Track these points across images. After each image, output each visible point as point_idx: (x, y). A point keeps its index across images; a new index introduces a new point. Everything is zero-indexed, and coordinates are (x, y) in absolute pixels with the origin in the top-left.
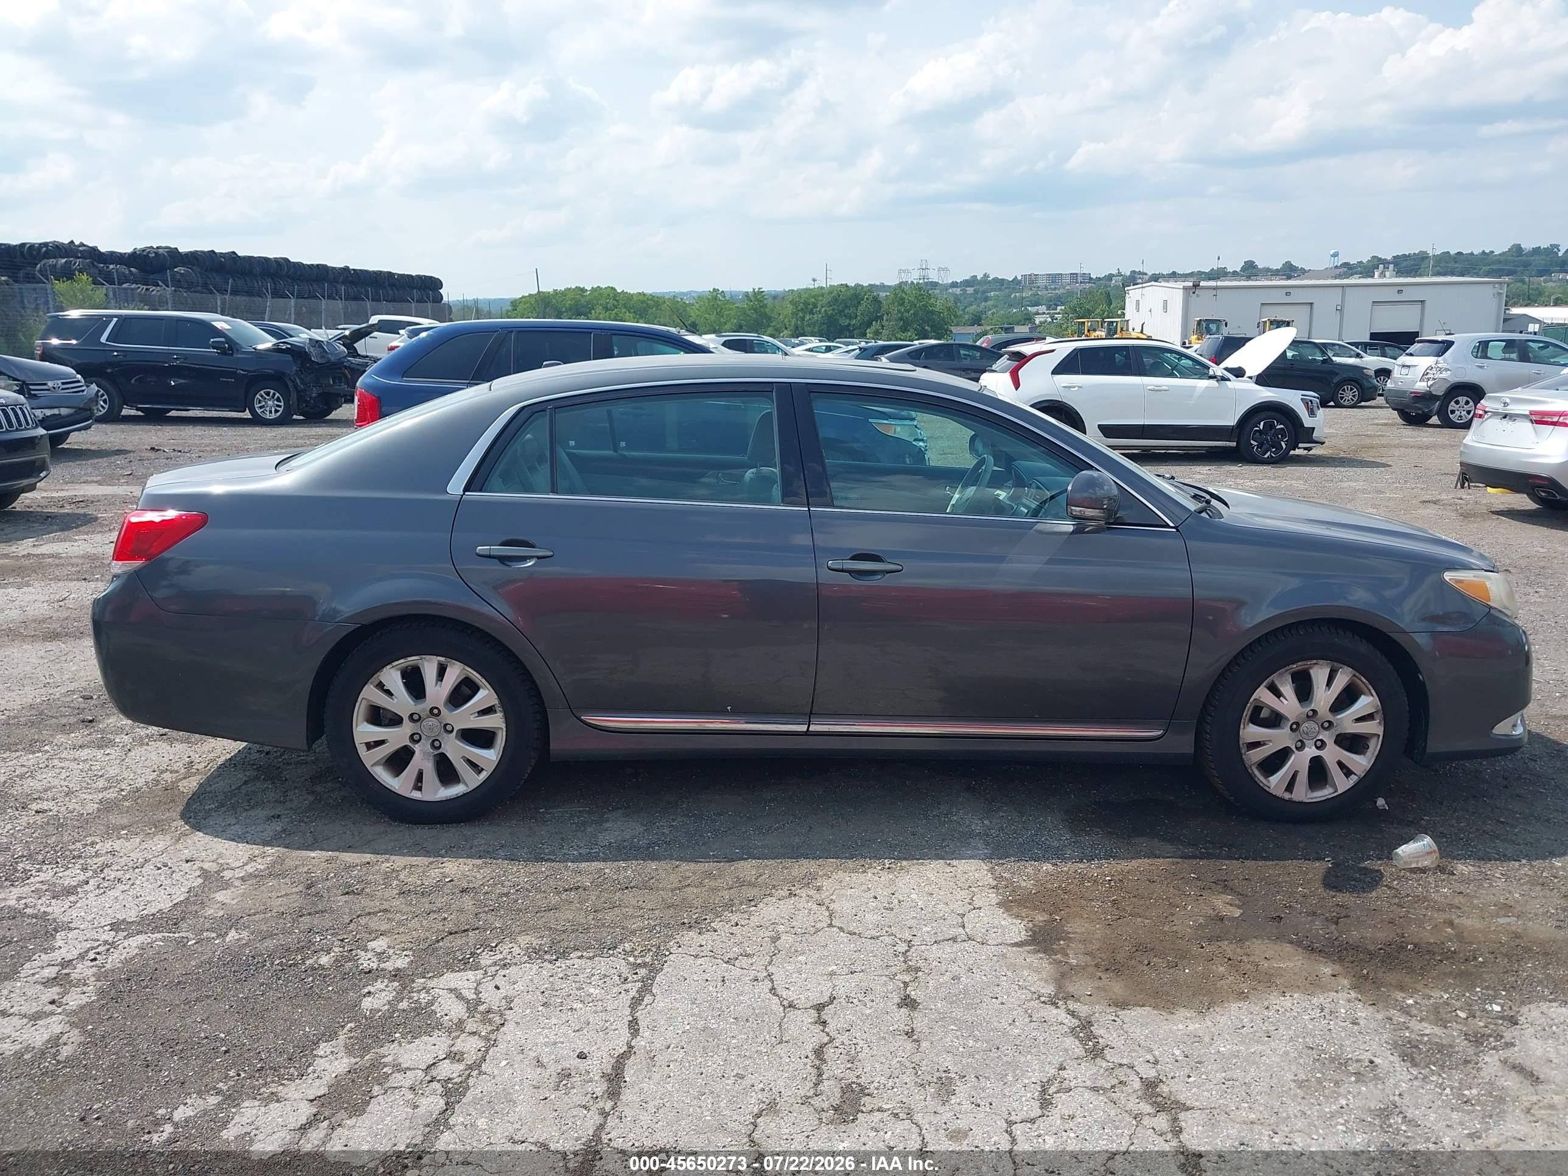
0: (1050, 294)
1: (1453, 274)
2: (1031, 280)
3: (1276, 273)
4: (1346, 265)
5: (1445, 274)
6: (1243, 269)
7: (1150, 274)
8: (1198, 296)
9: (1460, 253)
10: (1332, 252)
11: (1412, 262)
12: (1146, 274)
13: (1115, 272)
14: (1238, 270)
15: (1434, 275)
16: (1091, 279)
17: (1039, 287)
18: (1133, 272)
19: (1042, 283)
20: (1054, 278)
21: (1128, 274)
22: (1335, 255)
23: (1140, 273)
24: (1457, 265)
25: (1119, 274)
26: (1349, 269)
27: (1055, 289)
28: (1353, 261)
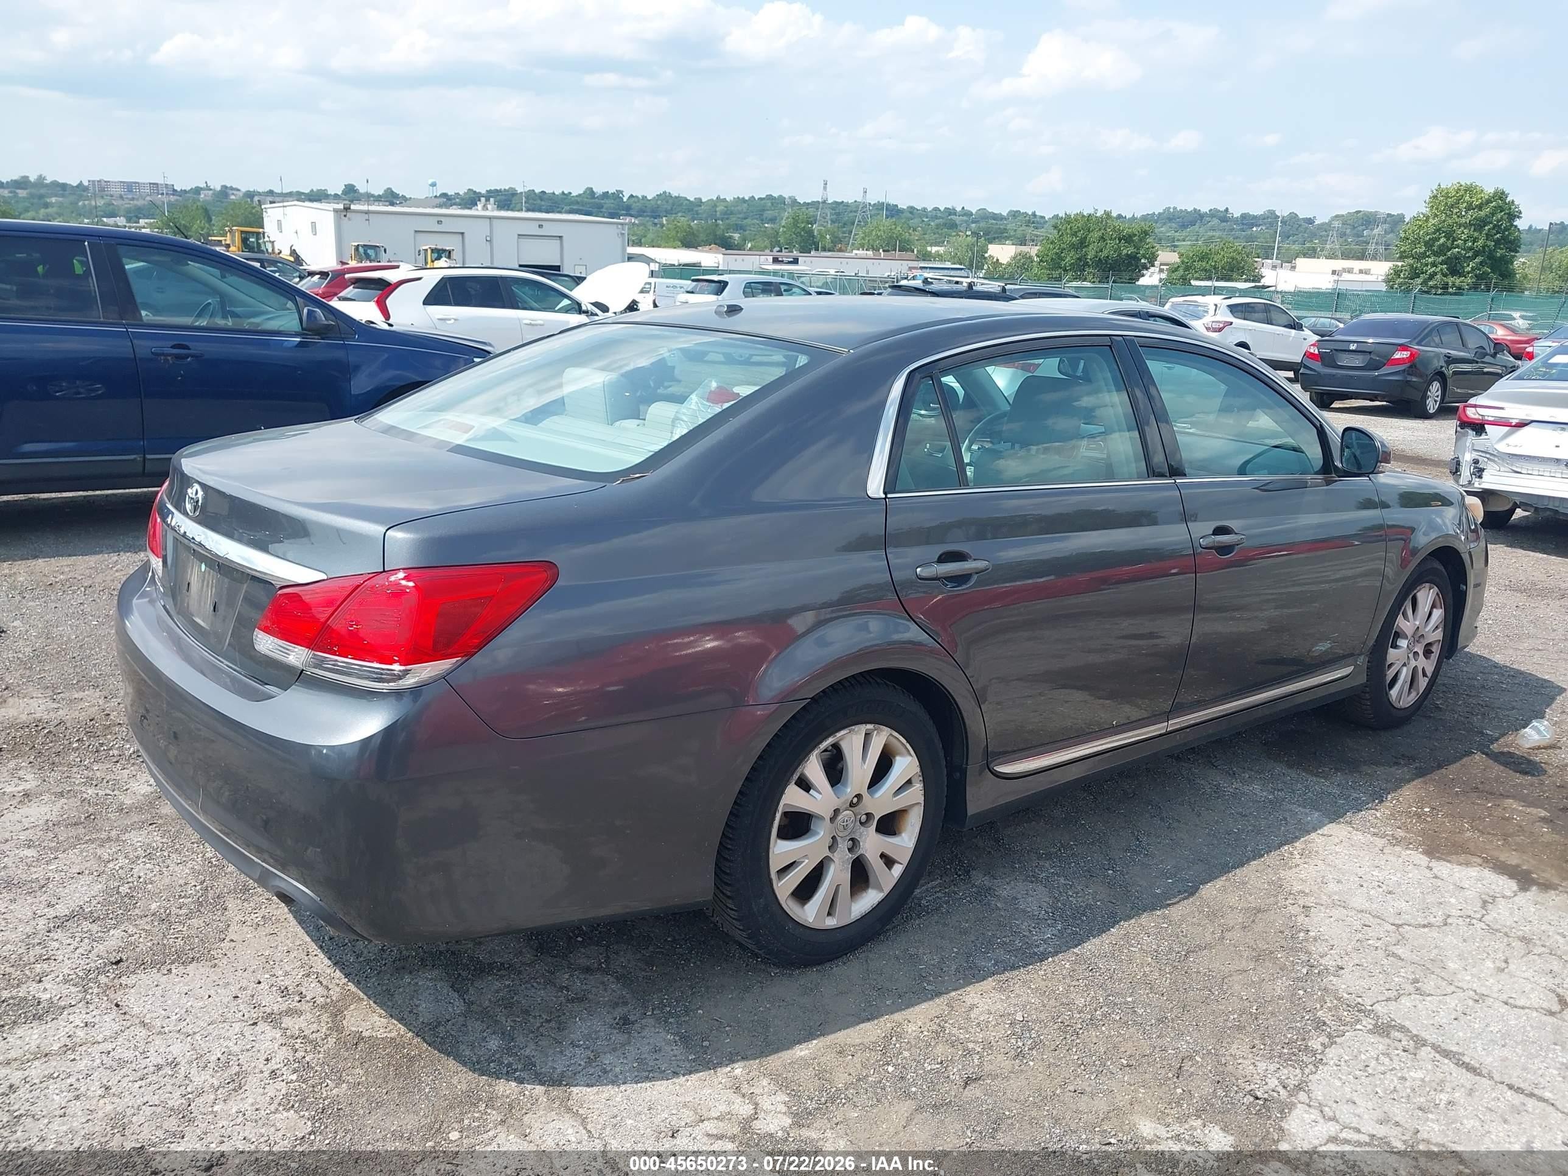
0: (126, 204)
1: (540, 211)
2: (101, 187)
3: (378, 199)
4: (444, 195)
5: (533, 210)
6: (345, 192)
7: (244, 190)
8: (349, 219)
9: (543, 192)
10: (430, 181)
11: (503, 197)
12: (238, 190)
13: (203, 185)
14: (340, 193)
15: (528, 210)
16: (174, 190)
17: (112, 196)
18: (224, 187)
19: (116, 191)
20: (130, 186)
21: (218, 188)
22: (434, 185)
23: (232, 188)
24: (543, 203)
25: (208, 188)
26: (447, 200)
27: (133, 199)
28: (451, 193)
